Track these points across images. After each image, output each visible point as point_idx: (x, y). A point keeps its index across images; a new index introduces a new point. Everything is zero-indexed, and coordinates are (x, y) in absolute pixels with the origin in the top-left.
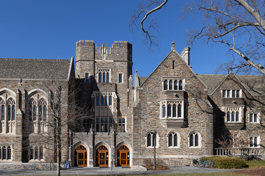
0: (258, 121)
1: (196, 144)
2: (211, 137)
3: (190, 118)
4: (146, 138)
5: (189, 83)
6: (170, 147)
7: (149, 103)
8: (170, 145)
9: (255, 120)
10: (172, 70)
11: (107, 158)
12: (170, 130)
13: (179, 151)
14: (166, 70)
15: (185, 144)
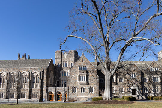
0: (123, 82)
1: (92, 92)
2: (98, 88)
3: (89, 81)
4: (72, 89)
5: (89, 67)
6: (82, 93)
7: (73, 75)
8: (81, 92)
9: (122, 81)
10: (82, 62)
11: (61, 97)
12: (81, 86)
13: (85, 95)
14: (80, 62)
15: (87, 92)
